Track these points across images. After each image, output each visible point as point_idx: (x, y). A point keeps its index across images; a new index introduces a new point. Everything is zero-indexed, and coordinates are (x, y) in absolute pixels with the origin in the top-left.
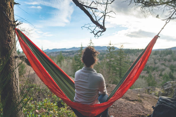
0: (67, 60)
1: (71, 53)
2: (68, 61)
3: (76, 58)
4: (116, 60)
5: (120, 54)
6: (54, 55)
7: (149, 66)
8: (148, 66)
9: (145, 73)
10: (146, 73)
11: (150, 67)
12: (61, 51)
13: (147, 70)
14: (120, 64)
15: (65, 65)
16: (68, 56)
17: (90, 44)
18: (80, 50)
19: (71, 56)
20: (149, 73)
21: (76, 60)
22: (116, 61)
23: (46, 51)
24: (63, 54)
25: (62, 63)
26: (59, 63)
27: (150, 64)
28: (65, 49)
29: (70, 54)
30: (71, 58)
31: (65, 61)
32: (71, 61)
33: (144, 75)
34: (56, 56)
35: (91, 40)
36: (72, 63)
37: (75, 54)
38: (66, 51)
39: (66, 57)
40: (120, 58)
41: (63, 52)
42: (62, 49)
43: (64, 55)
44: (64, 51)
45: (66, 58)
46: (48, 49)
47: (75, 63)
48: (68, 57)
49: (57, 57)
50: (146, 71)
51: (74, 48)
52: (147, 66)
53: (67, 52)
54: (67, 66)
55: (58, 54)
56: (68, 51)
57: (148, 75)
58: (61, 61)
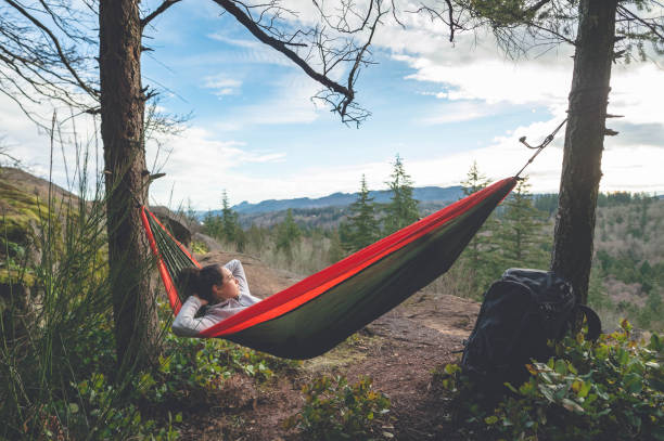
0: (311, 239)
1: (327, 216)
2: (317, 243)
3: (345, 231)
4: (499, 236)
5: (517, 211)
6: (265, 222)
7: (652, 264)
8: (646, 264)
9: (630, 291)
10: (635, 291)
11: (657, 265)
12: (289, 210)
13: (640, 280)
14: (518, 254)
15: (306, 258)
16: (318, 226)
17: (394, 180)
18: (359, 200)
19: (328, 226)
20: (651, 292)
21: (344, 238)
22: (501, 240)
23: (238, 210)
24: (298, 217)
25: (294, 250)
26: (281, 249)
27: (656, 254)
28: (305, 200)
29: (325, 220)
30: (326, 235)
31: (303, 245)
32: (327, 244)
33: (629, 300)
34: (273, 227)
35: (399, 164)
36: (330, 252)
37: (341, 219)
38: (310, 207)
39: (308, 228)
40: (518, 230)
41: (296, 212)
42: (296, 200)
43: (301, 221)
44: (303, 207)
45: (308, 235)
46: (245, 203)
47: (340, 249)
48: (318, 231)
49: (276, 230)
50: (637, 285)
51: (338, 195)
52: (640, 264)
53: (314, 212)
54: (311, 260)
55: (281, 219)
56: (317, 206)
57: (646, 298)
58: (291, 243)
